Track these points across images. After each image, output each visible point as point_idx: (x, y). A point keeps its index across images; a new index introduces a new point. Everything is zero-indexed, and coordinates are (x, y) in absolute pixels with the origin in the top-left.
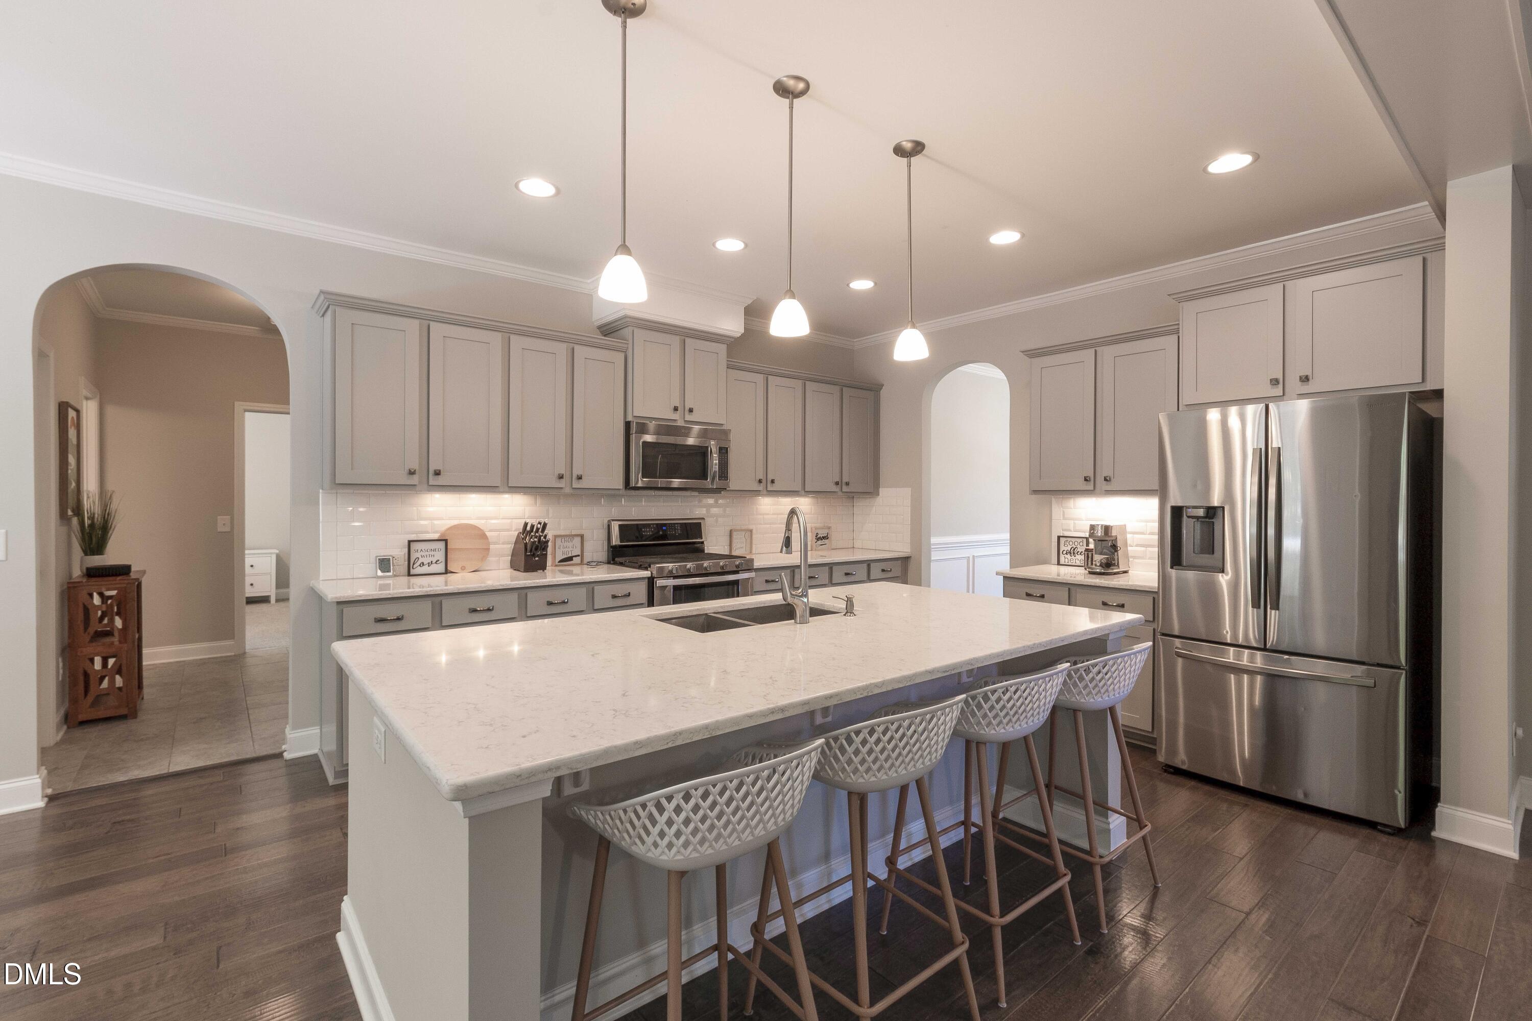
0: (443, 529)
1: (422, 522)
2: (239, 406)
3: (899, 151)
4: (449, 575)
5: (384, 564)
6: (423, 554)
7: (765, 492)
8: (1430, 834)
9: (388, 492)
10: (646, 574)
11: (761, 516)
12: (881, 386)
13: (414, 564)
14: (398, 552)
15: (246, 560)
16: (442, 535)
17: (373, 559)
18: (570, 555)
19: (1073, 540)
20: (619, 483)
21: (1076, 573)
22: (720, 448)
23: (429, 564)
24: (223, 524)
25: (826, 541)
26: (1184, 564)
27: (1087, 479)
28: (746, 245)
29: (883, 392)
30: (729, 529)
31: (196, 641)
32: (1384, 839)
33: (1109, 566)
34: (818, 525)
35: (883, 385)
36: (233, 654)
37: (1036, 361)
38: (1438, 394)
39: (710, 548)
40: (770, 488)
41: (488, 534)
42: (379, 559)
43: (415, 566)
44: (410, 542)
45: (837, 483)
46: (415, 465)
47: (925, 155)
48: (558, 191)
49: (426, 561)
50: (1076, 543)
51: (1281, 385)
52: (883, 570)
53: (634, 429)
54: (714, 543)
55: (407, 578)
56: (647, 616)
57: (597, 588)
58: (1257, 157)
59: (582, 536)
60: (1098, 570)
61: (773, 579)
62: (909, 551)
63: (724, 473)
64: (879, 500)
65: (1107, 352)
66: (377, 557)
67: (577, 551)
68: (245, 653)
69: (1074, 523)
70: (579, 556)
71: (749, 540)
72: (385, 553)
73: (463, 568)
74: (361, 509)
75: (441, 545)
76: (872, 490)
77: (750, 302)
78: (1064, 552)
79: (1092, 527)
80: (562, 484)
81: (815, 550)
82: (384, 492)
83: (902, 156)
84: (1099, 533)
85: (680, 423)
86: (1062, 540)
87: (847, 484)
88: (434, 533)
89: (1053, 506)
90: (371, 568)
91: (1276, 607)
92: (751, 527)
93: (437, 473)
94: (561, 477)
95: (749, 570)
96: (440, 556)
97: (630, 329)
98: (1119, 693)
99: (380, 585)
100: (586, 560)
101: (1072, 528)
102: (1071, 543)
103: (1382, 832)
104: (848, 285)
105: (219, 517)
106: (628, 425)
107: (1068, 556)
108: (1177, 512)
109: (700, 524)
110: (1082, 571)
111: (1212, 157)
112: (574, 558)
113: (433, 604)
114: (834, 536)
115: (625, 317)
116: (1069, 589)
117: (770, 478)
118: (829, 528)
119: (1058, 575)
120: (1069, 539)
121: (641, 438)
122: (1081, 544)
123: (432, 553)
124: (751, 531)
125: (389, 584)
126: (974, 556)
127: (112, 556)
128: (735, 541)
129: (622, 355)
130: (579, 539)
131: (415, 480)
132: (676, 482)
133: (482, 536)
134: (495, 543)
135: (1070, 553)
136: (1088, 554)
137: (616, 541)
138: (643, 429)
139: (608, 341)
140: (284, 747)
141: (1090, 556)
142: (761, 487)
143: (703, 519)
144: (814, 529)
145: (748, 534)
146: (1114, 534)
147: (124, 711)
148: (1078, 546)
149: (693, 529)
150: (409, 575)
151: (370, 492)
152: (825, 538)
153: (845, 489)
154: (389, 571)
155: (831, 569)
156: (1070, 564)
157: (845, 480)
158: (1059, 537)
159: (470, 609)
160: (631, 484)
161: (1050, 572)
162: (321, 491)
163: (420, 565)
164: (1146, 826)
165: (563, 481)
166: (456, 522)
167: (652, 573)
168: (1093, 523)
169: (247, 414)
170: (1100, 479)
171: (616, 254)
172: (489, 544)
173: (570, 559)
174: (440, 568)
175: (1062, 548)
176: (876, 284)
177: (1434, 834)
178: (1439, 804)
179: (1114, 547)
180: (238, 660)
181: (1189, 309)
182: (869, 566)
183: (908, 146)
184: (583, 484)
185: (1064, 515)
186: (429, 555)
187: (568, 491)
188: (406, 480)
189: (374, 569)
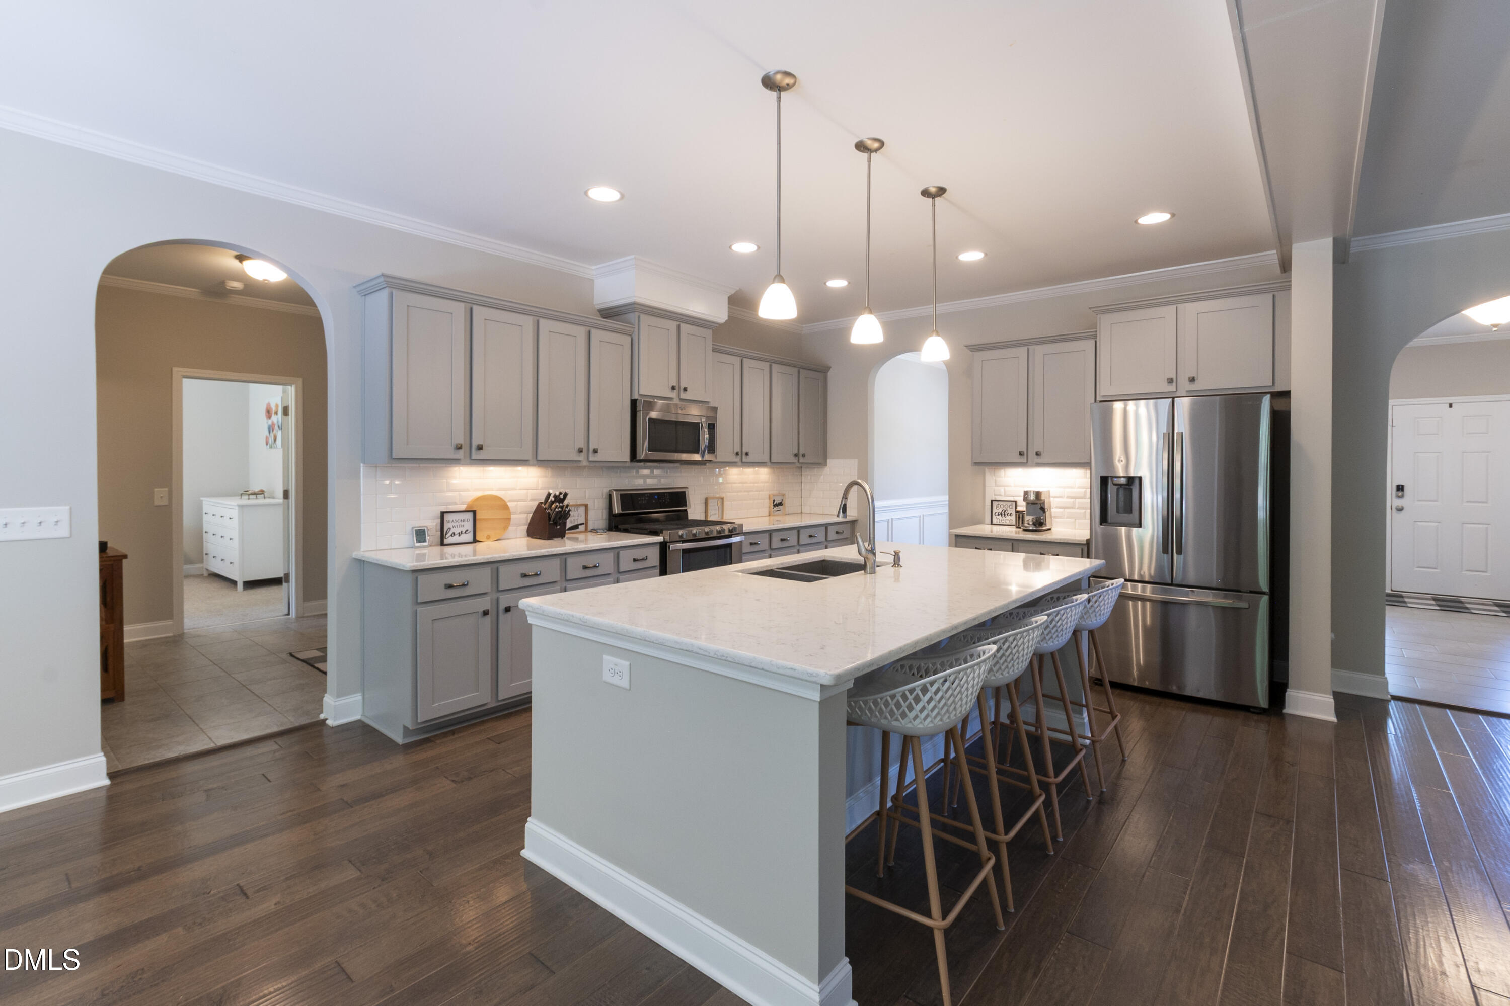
0: (469, 500)
1: (450, 494)
2: (177, 372)
3: (925, 193)
4: (477, 543)
5: (420, 534)
6: (454, 524)
7: (740, 464)
8: (1282, 711)
9: (421, 465)
10: (660, 539)
11: (730, 485)
12: (829, 368)
13: (446, 534)
14: (431, 524)
16: (469, 505)
17: (409, 529)
18: (576, 523)
19: (1004, 503)
20: (626, 457)
21: (1010, 532)
22: (709, 424)
23: (460, 534)
24: (160, 496)
25: (780, 507)
26: (1109, 521)
27: (1021, 454)
28: (759, 248)
29: (830, 374)
30: (704, 497)
32: (1256, 717)
33: (1039, 524)
34: (775, 493)
35: (830, 368)
36: (171, 634)
37: (977, 354)
38: (1286, 394)
39: (691, 516)
40: (744, 460)
41: (509, 504)
42: (416, 530)
43: (447, 536)
44: (443, 513)
45: (796, 455)
46: (458, 442)
47: (946, 199)
48: (622, 196)
49: (457, 531)
50: (1006, 506)
51: (1174, 384)
52: (837, 533)
53: (640, 407)
54: (695, 512)
55: (439, 548)
56: (743, 571)
57: (622, 553)
58: (1173, 215)
59: (586, 506)
60: (1031, 528)
61: (755, 542)
62: (856, 514)
63: (712, 448)
64: (827, 470)
65: (1039, 351)
66: (413, 528)
67: (582, 520)
68: (183, 633)
69: (1004, 490)
70: (583, 524)
71: (720, 507)
72: (419, 524)
73: (488, 538)
74: (397, 482)
75: (470, 516)
76: (821, 462)
77: (733, 292)
78: (996, 514)
79: (1026, 493)
80: (582, 457)
81: (773, 515)
82: (418, 466)
83: (928, 197)
84: (1032, 497)
86: (995, 504)
87: (804, 455)
88: (461, 504)
89: (986, 474)
90: (408, 538)
91: (1179, 552)
92: (723, 495)
93: (480, 448)
94: (580, 451)
95: (738, 534)
96: (469, 526)
97: (637, 314)
98: (1100, 619)
99: (418, 555)
100: (590, 527)
101: (1003, 494)
102: (1002, 506)
103: (1253, 713)
104: (825, 283)
105: (156, 490)
106: (634, 403)
107: (1000, 517)
108: (1104, 481)
109: (684, 493)
110: (1014, 529)
111: (1144, 213)
112: (580, 526)
113: (492, 569)
114: (787, 502)
115: (634, 303)
116: (1012, 544)
117: (744, 451)
118: (783, 495)
119: (992, 532)
120: (1000, 503)
121: (648, 414)
122: (1011, 507)
123: (462, 523)
124: (722, 499)
125: (424, 555)
126: (892, 519)
128: (710, 508)
129: (629, 339)
130: (582, 509)
131: (460, 454)
133: (504, 506)
134: (515, 513)
135: (1001, 514)
136: (1019, 515)
137: (617, 509)
138: (650, 406)
139: (610, 323)
140: (322, 716)
141: (1021, 516)
142: (738, 459)
143: (686, 488)
144: (772, 496)
145: (720, 502)
146: (1043, 499)
147: (111, 694)
148: (1008, 509)
149: (678, 498)
150: (442, 544)
151: (406, 465)
152: (781, 504)
153: (802, 460)
154: (425, 541)
155: (799, 532)
156: (1001, 523)
157: (801, 452)
158: (992, 501)
159: (522, 574)
160: (638, 456)
161: (985, 529)
162: (362, 465)
163: (451, 535)
164: (1117, 716)
165: (582, 454)
166: (486, 494)
167: (664, 538)
168: (1026, 490)
169: (185, 380)
170: (1032, 454)
171: (773, 283)
172: (510, 513)
173: (576, 527)
174: (469, 537)
175: (995, 510)
176: (849, 283)
177: (1285, 711)
178: (1288, 690)
179: (1043, 509)
180: (177, 640)
181: (1105, 323)
182: (826, 528)
183: (933, 190)
184: (597, 457)
185: (995, 483)
186: (459, 525)
187: (585, 463)
188: (452, 455)
189: (411, 539)
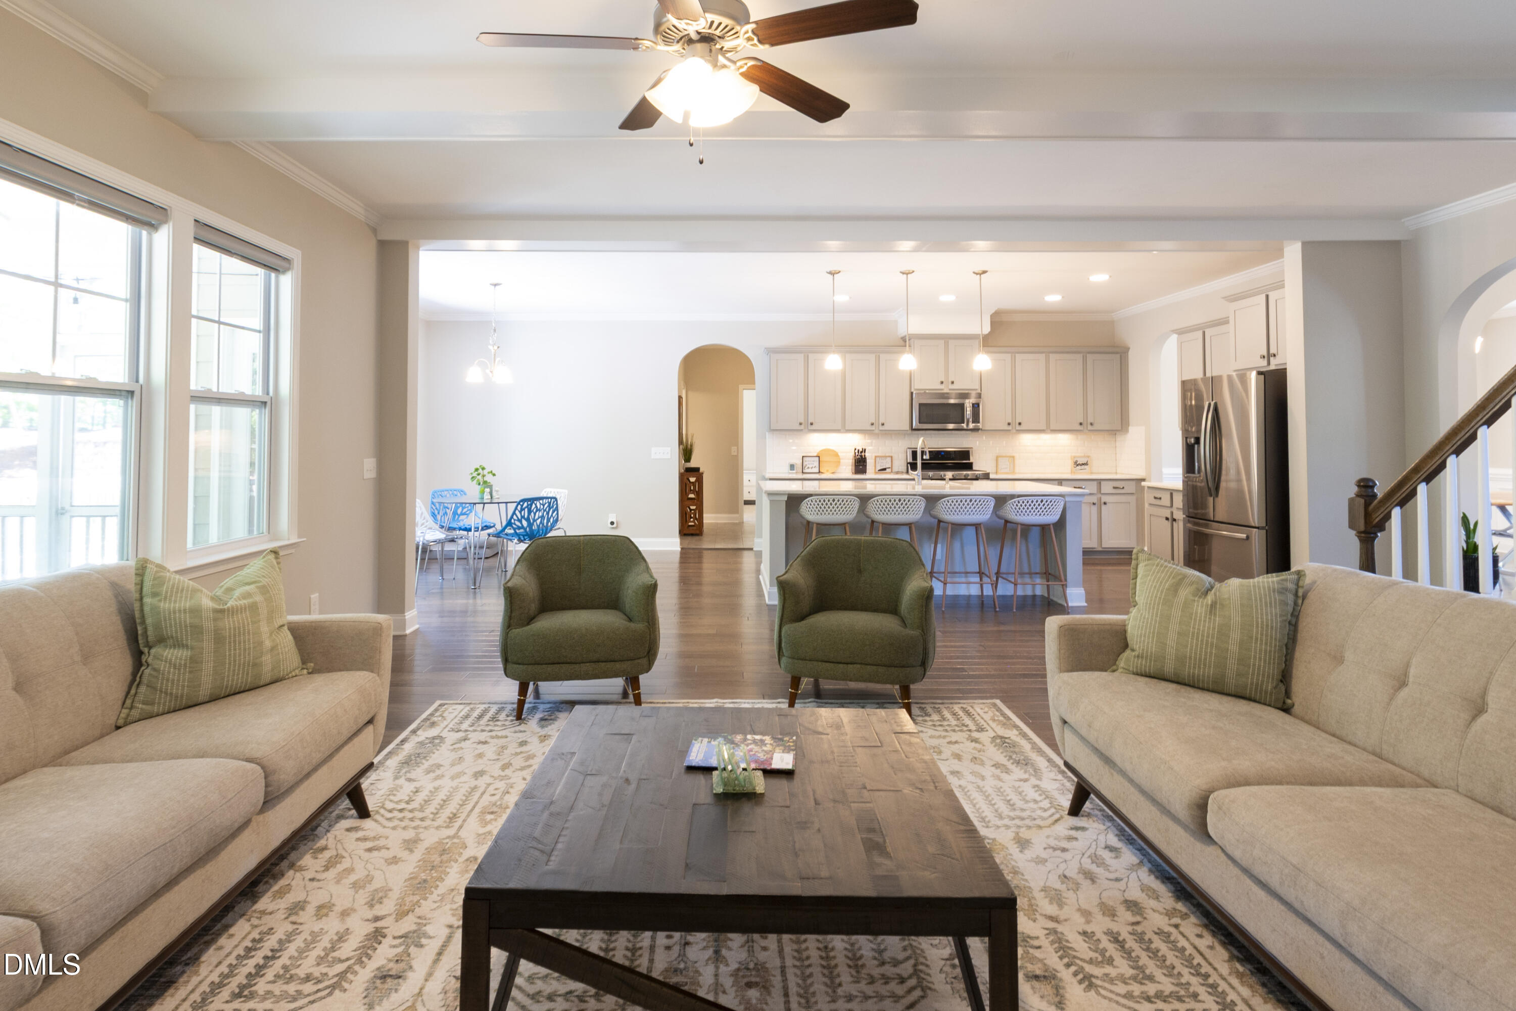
0: (818, 451)
1: (809, 448)
2: (741, 387)
4: (821, 474)
5: (792, 467)
6: (809, 463)
7: (1014, 431)
12: (1127, 349)
13: (805, 468)
14: (798, 462)
15: (744, 477)
16: (817, 454)
17: (787, 465)
20: (907, 427)
22: (972, 404)
23: (812, 468)
24: (734, 451)
25: (1085, 467)
29: (1130, 354)
30: (995, 456)
31: (721, 513)
34: (1078, 453)
35: (1129, 349)
36: (738, 523)
39: (978, 468)
40: (1019, 428)
41: (841, 454)
42: (790, 465)
44: (803, 457)
45: (1081, 424)
46: (802, 421)
49: (810, 466)
51: (1266, 359)
52: (1115, 487)
53: (915, 395)
54: (982, 465)
55: (802, 474)
59: (892, 457)
62: (1141, 473)
63: (977, 419)
64: (1129, 436)
66: (789, 463)
67: (889, 465)
68: (743, 522)
70: (890, 468)
71: (1012, 464)
72: (793, 462)
73: (827, 471)
74: (783, 441)
75: (817, 459)
76: (1122, 428)
80: (873, 428)
81: (1076, 473)
82: (790, 433)
85: (946, 391)
87: (1092, 424)
88: (814, 453)
90: (787, 469)
92: (1014, 455)
93: (812, 424)
94: (872, 424)
96: (817, 464)
100: (895, 470)
106: (912, 394)
109: (967, 451)
117: (1018, 422)
118: (1088, 457)
121: (919, 401)
123: (813, 463)
124: (1013, 457)
127: (693, 464)
128: (1001, 463)
130: (890, 459)
131: (802, 427)
132: (951, 426)
133: (836, 455)
134: (844, 459)
137: (911, 460)
138: (920, 395)
142: (1012, 428)
143: (970, 448)
144: (1074, 455)
145: (1011, 459)
147: (698, 532)
149: (965, 454)
151: (785, 433)
152: (1086, 464)
153: (1090, 427)
154: (794, 470)
155: (1099, 483)
157: (1090, 421)
160: (915, 427)
162: (767, 433)
163: (808, 469)
165: (874, 426)
166: (824, 448)
169: (743, 391)
172: (841, 459)
173: (885, 469)
174: (817, 470)
180: (741, 524)
184: (886, 427)
186: (812, 465)
187: (877, 431)
188: (798, 427)
189: (788, 467)
